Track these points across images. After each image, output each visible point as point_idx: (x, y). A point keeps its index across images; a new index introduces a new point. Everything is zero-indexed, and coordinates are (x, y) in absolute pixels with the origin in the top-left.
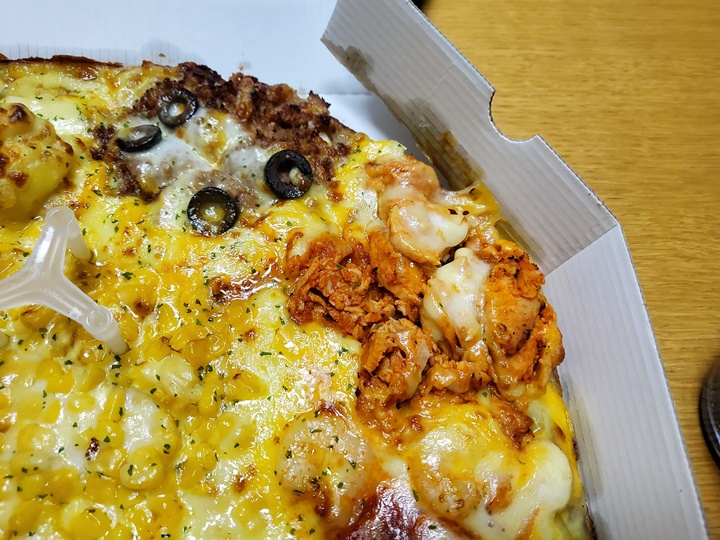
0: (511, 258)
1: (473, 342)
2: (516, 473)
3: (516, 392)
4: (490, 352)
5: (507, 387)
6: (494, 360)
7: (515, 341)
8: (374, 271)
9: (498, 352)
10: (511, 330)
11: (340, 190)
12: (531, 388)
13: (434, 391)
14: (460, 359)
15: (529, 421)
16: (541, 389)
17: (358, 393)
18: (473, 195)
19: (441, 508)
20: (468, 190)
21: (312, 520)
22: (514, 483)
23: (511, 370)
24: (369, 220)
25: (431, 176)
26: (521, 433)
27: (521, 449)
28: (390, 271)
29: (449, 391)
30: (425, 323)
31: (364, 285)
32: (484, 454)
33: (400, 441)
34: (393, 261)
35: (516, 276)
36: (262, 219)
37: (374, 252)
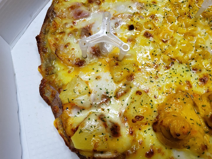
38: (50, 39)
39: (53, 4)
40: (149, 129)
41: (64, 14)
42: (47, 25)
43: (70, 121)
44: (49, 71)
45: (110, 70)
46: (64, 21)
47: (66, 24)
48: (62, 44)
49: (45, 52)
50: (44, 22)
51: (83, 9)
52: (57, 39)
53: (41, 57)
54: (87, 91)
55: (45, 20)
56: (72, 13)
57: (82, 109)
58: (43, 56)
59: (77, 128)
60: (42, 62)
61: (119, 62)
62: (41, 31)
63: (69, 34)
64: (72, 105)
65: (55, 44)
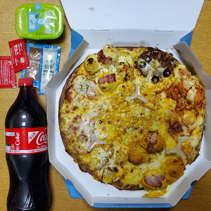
0: (201, 89)
1: (193, 103)
2: (196, 120)
4: (195, 104)
5: (196, 109)
6: (195, 105)
7: (199, 103)
8: (179, 91)
10: (198, 101)
11: (174, 75)
13: (186, 109)
14: (190, 105)
15: (199, 113)
16: (201, 109)
17: (176, 109)
19: (185, 124)
20: (195, 76)
21: (168, 124)
23: (197, 107)
24: (179, 81)
26: (197, 115)
27: (197, 117)
28: (182, 91)
29: (188, 109)
30: (186, 99)
31: (177, 92)
32: (192, 118)
33: (180, 115)
34: (183, 89)
35: (201, 93)
36: (162, 81)
40: (128, 163)
44: (79, 160)
47: (72, 136)
50: (63, 141)
51: (75, 125)
57: (100, 169)
58: (72, 156)
59: (103, 176)
60: (74, 158)
62: (65, 146)
63: (77, 141)
64: (96, 169)
65: (74, 149)
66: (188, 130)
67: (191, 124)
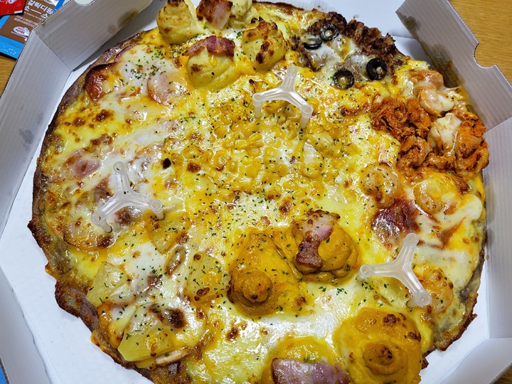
0: (472, 119)
1: (449, 150)
3: (464, 173)
4: (456, 155)
5: (460, 170)
6: (457, 159)
7: (468, 152)
8: (410, 115)
9: (460, 155)
10: (467, 147)
11: (397, 79)
12: (471, 174)
13: (429, 165)
14: (442, 155)
15: (467, 186)
16: (475, 174)
17: (398, 160)
18: (457, 91)
19: (427, 207)
20: (455, 88)
22: (457, 206)
23: (464, 164)
24: (409, 94)
25: (440, 79)
26: (464, 189)
27: (462, 195)
28: (417, 116)
29: (435, 167)
30: (429, 139)
31: (404, 120)
32: (447, 192)
33: (412, 181)
34: (419, 112)
35: (473, 127)
36: (363, 86)
37: (410, 107)
38: (50, 221)
39: (39, 165)
40: (224, 302)
41: (60, 176)
42: (39, 200)
43: (112, 328)
44: (63, 268)
45: (150, 238)
46: (65, 186)
47: (68, 189)
48: (70, 223)
49: (49, 243)
50: (33, 198)
51: (88, 158)
52: (61, 218)
53: (45, 252)
54: (125, 278)
55: (33, 194)
56: (72, 169)
57: (125, 306)
58: (47, 248)
60: (49, 258)
61: (160, 223)
62: (33, 214)
63: (76, 205)
64: (109, 305)
65: (60, 227)
66: (434, 227)
67: (445, 213)
